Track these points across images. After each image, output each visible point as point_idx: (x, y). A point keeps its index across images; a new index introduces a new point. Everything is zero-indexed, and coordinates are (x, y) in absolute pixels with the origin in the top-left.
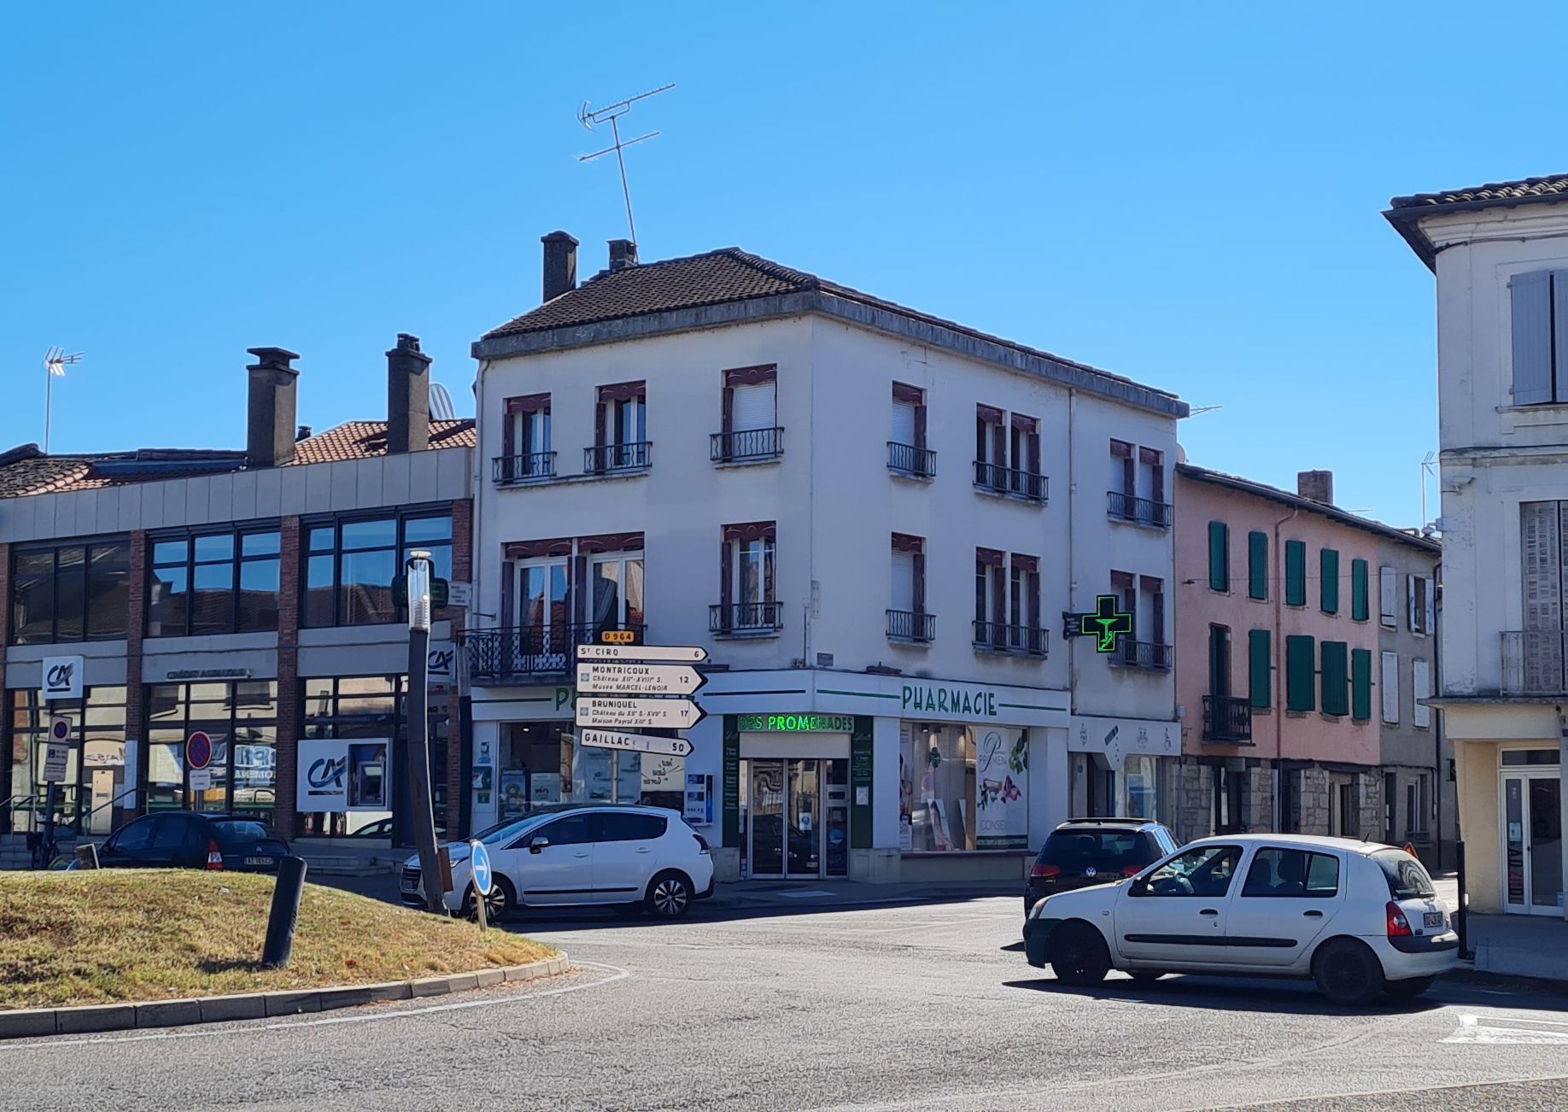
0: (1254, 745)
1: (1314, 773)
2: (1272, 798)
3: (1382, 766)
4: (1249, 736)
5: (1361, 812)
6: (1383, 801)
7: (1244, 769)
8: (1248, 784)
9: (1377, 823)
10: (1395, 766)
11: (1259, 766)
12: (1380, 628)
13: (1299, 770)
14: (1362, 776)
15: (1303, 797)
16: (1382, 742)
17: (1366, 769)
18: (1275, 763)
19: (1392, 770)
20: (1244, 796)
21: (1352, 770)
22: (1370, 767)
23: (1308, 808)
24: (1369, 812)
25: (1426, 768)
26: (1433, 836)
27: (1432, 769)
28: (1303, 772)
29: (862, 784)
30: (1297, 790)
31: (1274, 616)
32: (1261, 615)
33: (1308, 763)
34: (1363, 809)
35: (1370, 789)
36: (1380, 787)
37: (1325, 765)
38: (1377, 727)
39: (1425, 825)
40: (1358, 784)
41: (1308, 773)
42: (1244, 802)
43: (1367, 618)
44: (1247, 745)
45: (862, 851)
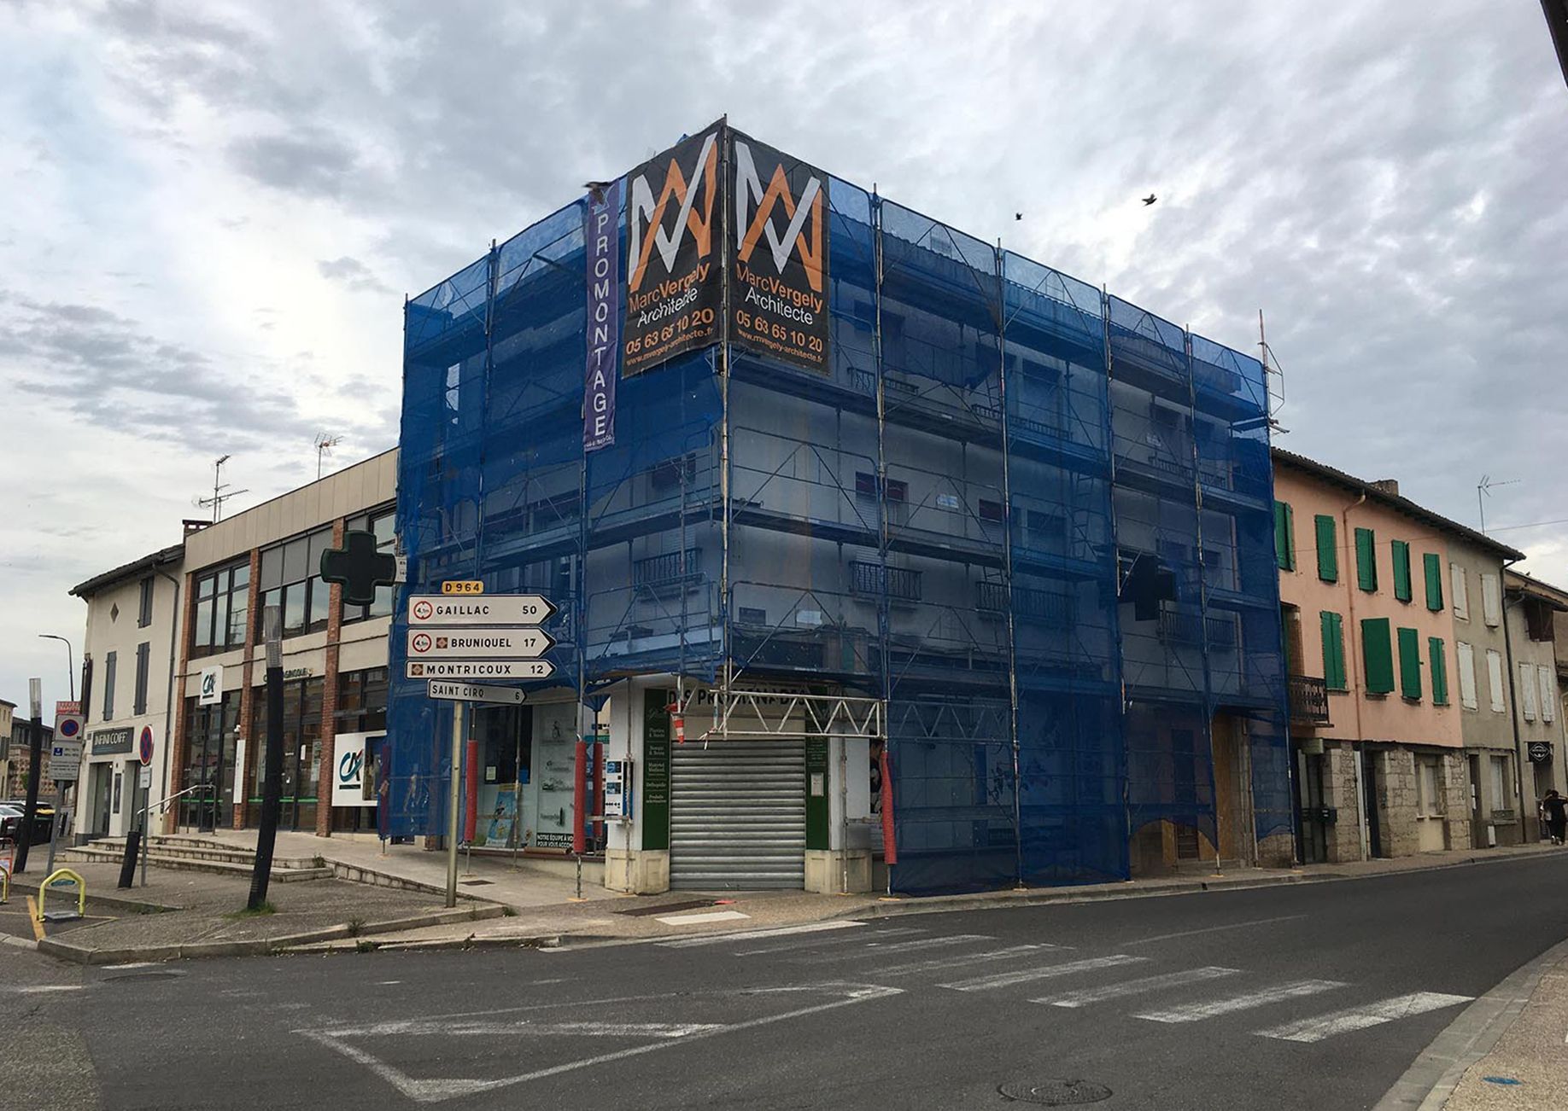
0: (1333, 726)
1: (1399, 754)
2: (1356, 781)
3: (1465, 749)
4: (1326, 717)
5: (1448, 792)
6: (1469, 781)
7: (1322, 752)
8: (1329, 766)
9: (1463, 802)
10: (1478, 748)
11: (1339, 747)
12: (1454, 620)
13: (1382, 752)
14: (1446, 757)
15: (1389, 778)
16: (1464, 726)
17: (1450, 750)
18: (1356, 745)
19: (1474, 752)
20: (1325, 778)
21: (1435, 752)
22: (1453, 749)
23: (1394, 789)
24: (1456, 791)
25: (1506, 750)
26: (1517, 812)
27: (1511, 751)
28: (1386, 753)
29: (817, 771)
30: (1382, 772)
31: (1348, 600)
32: (1334, 599)
33: (1393, 746)
34: (1450, 789)
35: (1455, 770)
36: (1465, 767)
37: (1408, 747)
38: (1458, 712)
39: (1509, 803)
40: (1443, 766)
41: (1392, 755)
42: (1326, 784)
43: (1442, 608)
44: (1325, 726)
45: (818, 854)
